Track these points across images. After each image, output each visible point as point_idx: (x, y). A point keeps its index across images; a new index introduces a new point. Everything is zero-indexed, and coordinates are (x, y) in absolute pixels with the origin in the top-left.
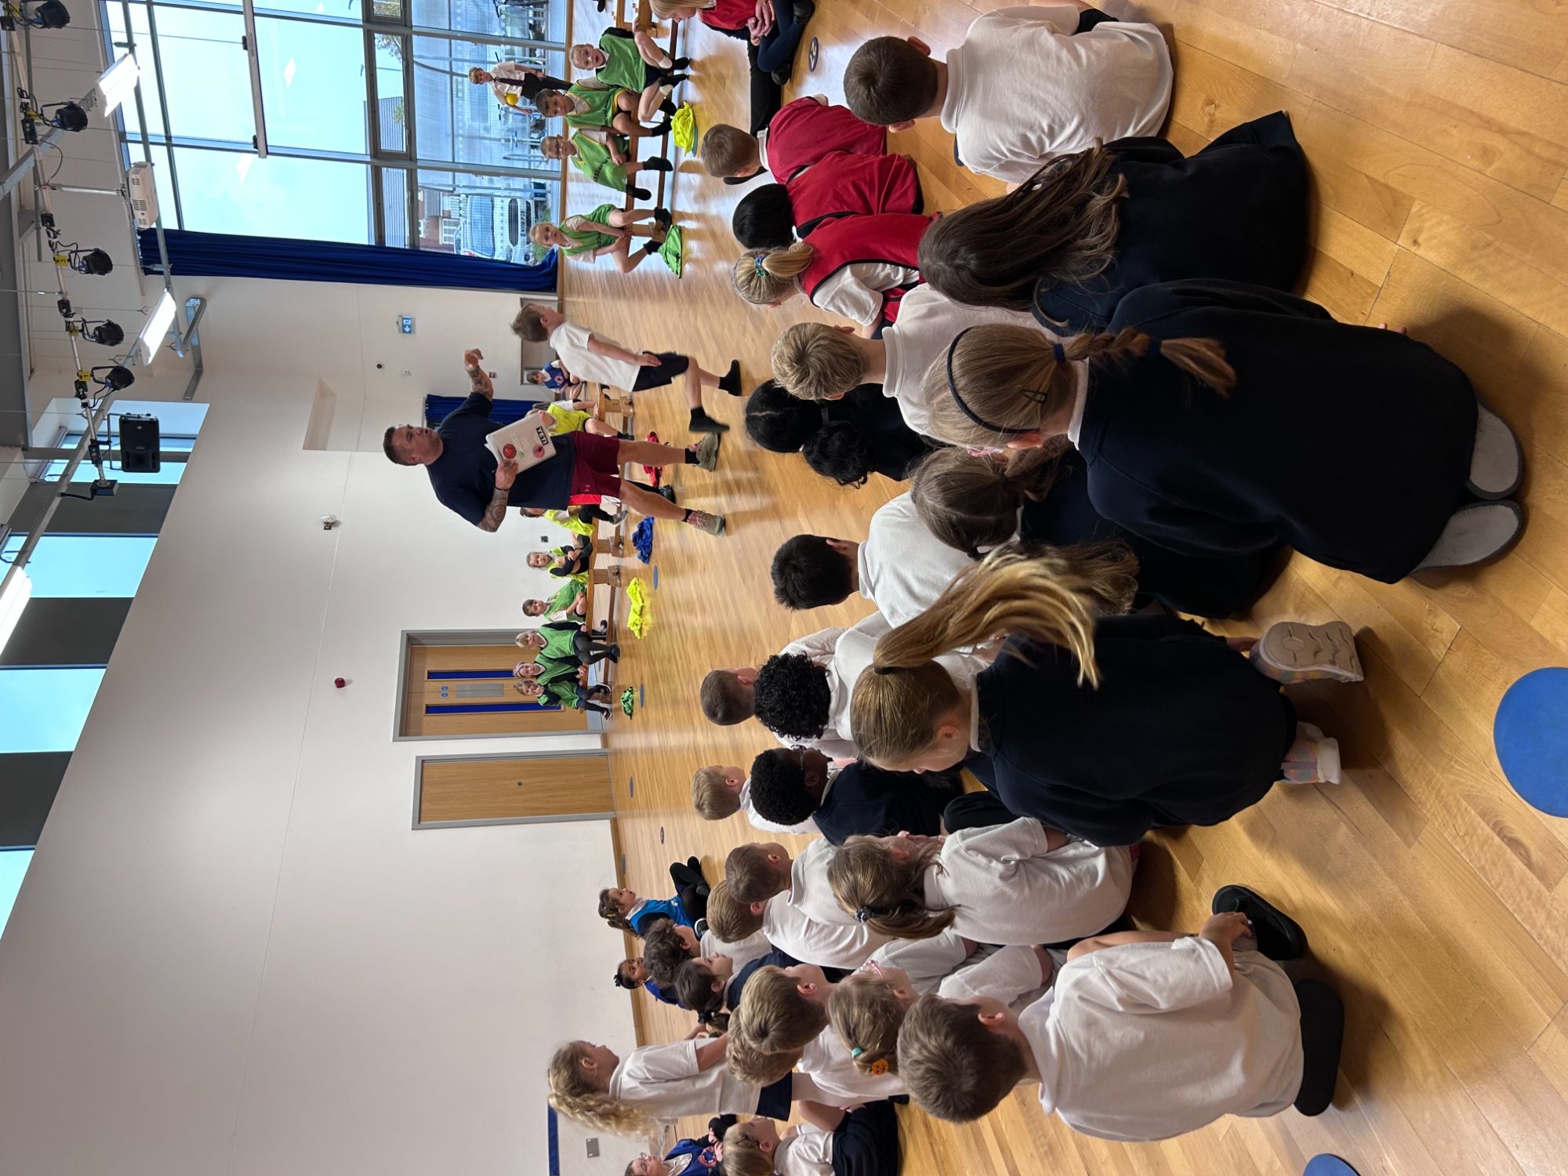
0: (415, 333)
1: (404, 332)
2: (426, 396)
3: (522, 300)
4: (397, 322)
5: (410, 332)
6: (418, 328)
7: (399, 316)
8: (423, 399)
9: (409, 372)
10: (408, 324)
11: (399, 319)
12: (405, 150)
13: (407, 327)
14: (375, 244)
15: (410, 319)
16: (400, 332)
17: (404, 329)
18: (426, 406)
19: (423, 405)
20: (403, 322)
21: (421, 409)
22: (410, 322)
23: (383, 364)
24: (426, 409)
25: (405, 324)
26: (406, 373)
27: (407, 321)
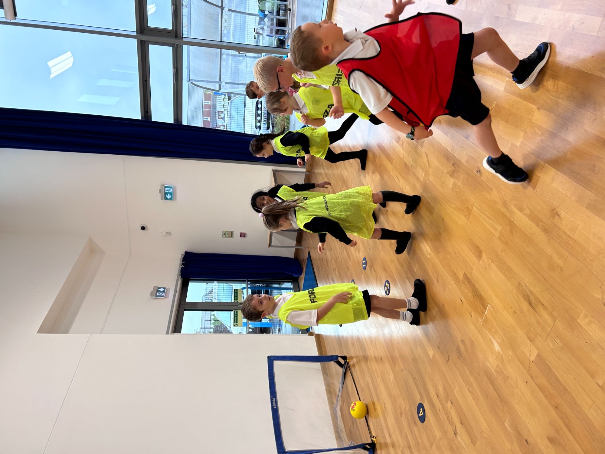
0: (176, 200)
1: (166, 199)
2: (184, 253)
3: (274, 172)
4: (160, 191)
5: (171, 199)
6: (179, 195)
7: (162, 185)
8: (181, 256)
9: (169, 233)
10: (169, 192)
11: (162, 186)
12: (171, 29)
13: (169, 194)
14: (140, 118)
15: (172, 187)
16: (162, 199)
17: (166, 196)
18: (183, 261)
19: (180, 261)
20: (165, 190)
21: (179, 263)
22: (171, 190)
23: (146, 226)
24: (184, 262)
25: (167, 192)
26: (167, 233)
27: (169, 189)
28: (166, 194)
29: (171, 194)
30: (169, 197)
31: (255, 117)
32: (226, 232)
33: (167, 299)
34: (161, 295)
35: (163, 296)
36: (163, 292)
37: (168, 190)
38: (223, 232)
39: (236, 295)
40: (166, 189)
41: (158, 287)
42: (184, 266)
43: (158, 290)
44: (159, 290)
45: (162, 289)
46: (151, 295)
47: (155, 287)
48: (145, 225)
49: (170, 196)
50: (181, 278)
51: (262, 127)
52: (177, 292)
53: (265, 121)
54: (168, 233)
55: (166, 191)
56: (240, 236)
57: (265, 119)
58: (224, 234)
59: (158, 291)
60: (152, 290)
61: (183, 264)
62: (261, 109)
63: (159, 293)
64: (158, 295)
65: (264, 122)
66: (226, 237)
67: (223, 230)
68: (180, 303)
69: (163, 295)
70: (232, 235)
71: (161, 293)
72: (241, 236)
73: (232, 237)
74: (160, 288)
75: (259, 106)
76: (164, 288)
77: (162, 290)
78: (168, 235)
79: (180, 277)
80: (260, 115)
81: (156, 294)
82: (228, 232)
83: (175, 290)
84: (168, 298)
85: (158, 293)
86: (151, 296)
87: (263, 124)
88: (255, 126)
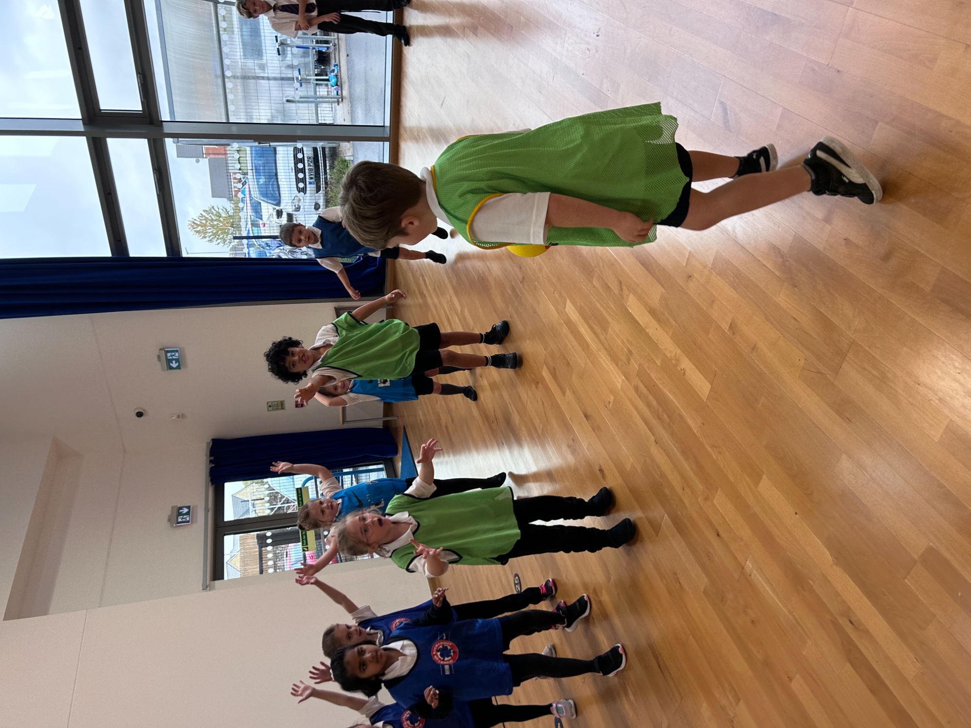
0: (186, 367)
1: (171, 368)
2: (209, 440)
3: (338, 310)
4: (159, 357)
5: (178, 368)
6: (191, 357)
7: (161, 349)
8: (205, 445)
9: (183, 415)
10: (174, 357)
11: (161, 351)
12: (141, 109)
13: (174, 362)
14: (110, 255)
15: (177, 351)
16: (163, 370)
17: (169, 364)
18: (211, 455)
19: (206, 455)
20: (166, 356)
21: (205, 458)
22: (177, 354)
23: (144, 410)
24: (212, 458)
25: (171, 358)
26: (179, 417)
27: (173, 354)
28: (169, 361)
29: (177, 360)
30: (174, 365)
31: (294, 174)
32: (273, 403)
33: (194, 525)
34: (184, 520)
35: (188, 522)
36: (188, 513)
37: (172, 356)
38: (267, 404)
39: (300, 498)
40: (169, 354)
41: (178, 506)
42: (213, 465)
43: (178, 512)
44: (181, 511)
45: (184, 508)
46: (169, 520)
47: (173, 507)
48: (141, 408)
49: (176, 363)
50: (212, 485)
51: (308, 189)
52: (208, 511)
53: (311, 178)
54: (181, 416)
55: (169, 358)
56: (294, 406)
57: (312, 175)
58: (270, 406)
59: (180, 514)
60: (170, 513)
61: (211, 462)
62: (302, 161)
63: (181, 517)
64: (180, 520)
65: (311, 181)
66: (273, 410)
67: (268, 401)
68: (216, 525)
69: (188, 519)
70: (282, 406)
71: (184, 517)
72: (297, 406)
73: (282, 408)
74: (181, 508)
75: (300, 156)
76: (188, 507)
77: (185, 510)
78: (181, 418)
79: (210, 484)
80: (303, 171)
81: (177, 520)
82: (276, 403)
83: (205, 509)
84: (197, 521)
85: (179, 517)
86: (169, 523)
87: (310, 183)
88: (296, 189)
